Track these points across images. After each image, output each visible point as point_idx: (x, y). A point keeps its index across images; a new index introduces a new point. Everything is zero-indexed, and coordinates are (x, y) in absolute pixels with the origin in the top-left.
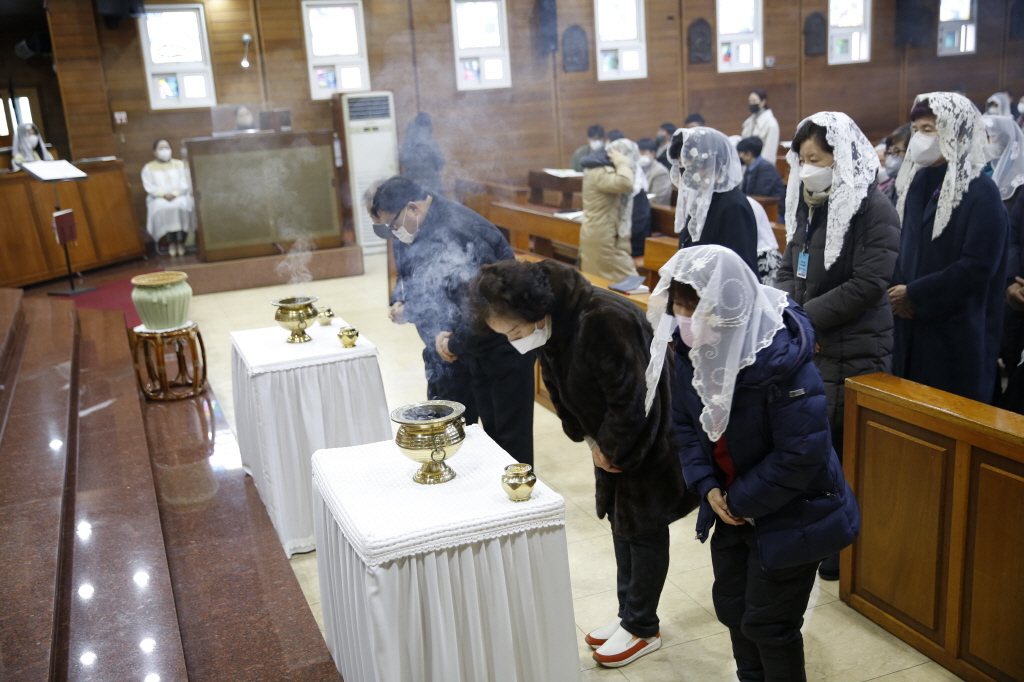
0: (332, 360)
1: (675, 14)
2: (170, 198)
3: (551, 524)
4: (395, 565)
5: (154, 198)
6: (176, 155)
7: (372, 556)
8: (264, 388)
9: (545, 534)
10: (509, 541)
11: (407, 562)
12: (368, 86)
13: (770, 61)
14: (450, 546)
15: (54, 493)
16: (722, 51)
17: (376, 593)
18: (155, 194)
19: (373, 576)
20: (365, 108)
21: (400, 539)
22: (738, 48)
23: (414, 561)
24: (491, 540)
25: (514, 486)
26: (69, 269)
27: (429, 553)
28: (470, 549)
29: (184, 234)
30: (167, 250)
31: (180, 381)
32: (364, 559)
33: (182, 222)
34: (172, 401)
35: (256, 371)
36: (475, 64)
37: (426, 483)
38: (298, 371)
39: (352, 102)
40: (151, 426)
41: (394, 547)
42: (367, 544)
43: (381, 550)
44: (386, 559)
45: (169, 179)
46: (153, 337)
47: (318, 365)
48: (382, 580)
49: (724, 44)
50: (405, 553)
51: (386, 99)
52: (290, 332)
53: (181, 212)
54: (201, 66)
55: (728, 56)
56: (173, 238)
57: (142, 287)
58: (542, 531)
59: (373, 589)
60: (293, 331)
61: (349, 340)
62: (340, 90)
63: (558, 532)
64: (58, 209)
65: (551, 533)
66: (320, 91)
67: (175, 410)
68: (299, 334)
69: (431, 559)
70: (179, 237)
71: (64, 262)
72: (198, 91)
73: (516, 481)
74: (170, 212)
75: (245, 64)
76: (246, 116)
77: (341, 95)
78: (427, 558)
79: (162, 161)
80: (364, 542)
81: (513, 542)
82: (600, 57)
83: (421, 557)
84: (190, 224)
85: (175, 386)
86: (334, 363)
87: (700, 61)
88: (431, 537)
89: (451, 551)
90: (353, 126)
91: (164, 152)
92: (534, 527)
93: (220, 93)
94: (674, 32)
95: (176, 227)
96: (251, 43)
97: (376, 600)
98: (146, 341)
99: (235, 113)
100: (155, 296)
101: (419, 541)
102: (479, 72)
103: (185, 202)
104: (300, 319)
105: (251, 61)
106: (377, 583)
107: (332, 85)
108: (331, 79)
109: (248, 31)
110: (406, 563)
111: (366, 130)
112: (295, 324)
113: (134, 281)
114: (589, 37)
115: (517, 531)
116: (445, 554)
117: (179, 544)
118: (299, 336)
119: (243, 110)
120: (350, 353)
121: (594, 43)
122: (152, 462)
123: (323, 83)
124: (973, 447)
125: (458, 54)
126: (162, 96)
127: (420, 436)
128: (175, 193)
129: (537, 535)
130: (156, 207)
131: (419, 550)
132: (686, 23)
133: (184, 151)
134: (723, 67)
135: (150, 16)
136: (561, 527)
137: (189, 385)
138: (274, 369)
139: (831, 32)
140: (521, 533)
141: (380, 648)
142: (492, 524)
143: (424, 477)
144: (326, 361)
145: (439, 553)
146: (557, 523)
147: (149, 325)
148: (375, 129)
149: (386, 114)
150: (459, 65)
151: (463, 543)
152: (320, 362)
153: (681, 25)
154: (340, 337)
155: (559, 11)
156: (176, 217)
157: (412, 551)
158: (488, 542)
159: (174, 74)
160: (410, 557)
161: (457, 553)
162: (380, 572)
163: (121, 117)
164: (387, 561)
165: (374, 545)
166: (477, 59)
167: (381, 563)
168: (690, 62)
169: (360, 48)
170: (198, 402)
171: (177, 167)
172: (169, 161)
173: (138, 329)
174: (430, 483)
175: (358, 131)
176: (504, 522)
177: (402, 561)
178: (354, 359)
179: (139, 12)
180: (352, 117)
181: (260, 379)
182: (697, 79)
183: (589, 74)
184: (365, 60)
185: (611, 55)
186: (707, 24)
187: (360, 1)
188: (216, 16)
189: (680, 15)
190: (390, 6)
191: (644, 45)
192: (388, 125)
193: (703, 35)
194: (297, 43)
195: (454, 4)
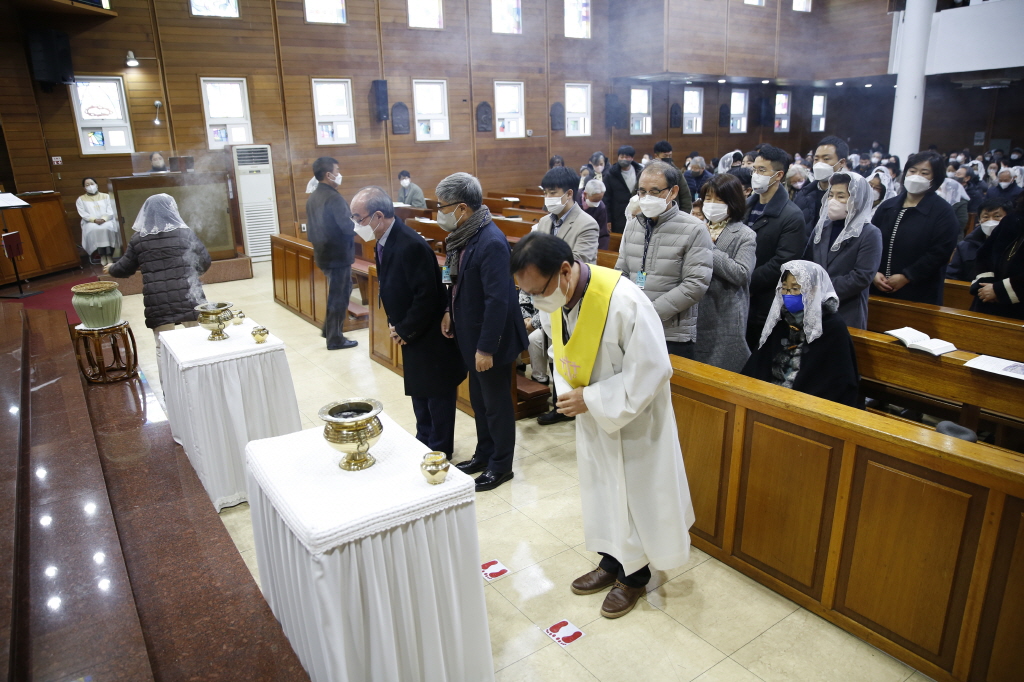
0: (248, 354)
1: (468, 98)
2: (100, 222)
3: (465, 501)
4: (337, 552)
5: (87, 222)
6: (102, 189)
7: (316, 546)
8: (193, 380)
9: (460, 510)
10: (431, 519)
11: (347, 547)
12: (252, 142)
13: (529, 132)
14: (383, 530)
15: (9, 477)
16: (498, 125)
17: (322, 577)
18: (88, 219)
19: (318, 562)
20: (251, 156)
21: (340, 529)
22: (509, 122)
23: (353, 546)
24: (416, 520)
25: (433, 473)
26: (18, 277)
27: (366, 537)
28: (400, 530)
29: (112, 249)
30: (100, 261)
31: (115, 366)
32: (309, 548)
33: (110, 240)
34: (110, 383)
35: (186, 366)
36: (330, 127)
37: (350, 470)
38: (221, 364)
39: (240, 151)
40: (94, 403)
41: (335, 536)
42: (312, 536)
43: (324, 540)
44: (329, 547)
45: (98, 207)
46: (91, 333)
47: (237, 359)
48: (326, 565)
49: (499, 119)
50: (346, 540)
51: (264, 151)
52: (210, 332)
53: (109, 232)
54: (122, 123)
55: (503, 127)
56: (103, 252)
57: (80, 294)
58: (457, 508)
59: (318, 573)
60: (213, 330)
61: (261, 338)
62: (231, 143)
63: (469, 507)
64: (6, 231)
65: (464, 509)
66: (216, 144)
67: (113, 391)
68: (218, 334)
69: (368, 543)
70: (109, 252)
71: (14, 272)
72: (120, 141)
73: (434, 468)
74: (100, 233)
75: (157, 122)
76: (159, 160)
77: (232, 146)
78: (364, 542)
79: (91, 194)
80: (308, 534)
81: (434, 519)
82: (417, 124)
83: (359, 542)
84: (117, 242)
85: (112, 370)
86: (250, 356)
87: (485, 131)
88: (367, 524)
89: (384, 534)
90: (241, 170)
91: (92, 187)
92: (451, 505)
93: (138, 143)
94: (468, 110)
95: (105, 244)
96: (161, 107)
97: (322, 583)
98: (85, 337)
99: (151, 157)
100: (92, 301)
101: (357, 528)
102: (333, 133)
103: (112, 225)
104: (219, 321)
105: (160, 120)
106: (322, 568)
107: (224, 139)
108: (223, 135)
109: (160, 98)
110: (345, 548)
111: (251, 172)
112: (215, 325)
113: (73, 289)
114: (410, 111)
115: (438, 511)
116: (379, 537)
117: (125, 509)
118: (218, 335)
119: (157, 155)
120: (262, 349)
121: (413, 115)
122: (95, 432)
123: (218, 138)
124: (747, 410)
125: (317, 120)
126: (90, 145)
127: (345, 432)
128: (105, 219)
129: (454, 511)
130: (88, 229)
131: (357, 536)
132: (475, 105)
133: (110, 186)
134: (500, 135)
135: (80, 85)
136: (472, 502)
137: (124, 369)
138: (200, 363)
139: (567, 115)
140: (441, 512)
141: (326, 621)
142: (418, 507)
143: (349, 463)
144: (243, 355)
145: (374, 536)
146: (469, 500)
147: (87, 324)
148: (258, 172)
149: (265, 161)
150: (318, 128)
151: (393, 525)
152: (239, 356)
153: (472, 105)
154: (254, 335)
155: (389, 92)
156: (105, 236)
157: (351, 538)
158: (414, 522)
159: (100, 128)
160: (349, 543)
161: (389, 535)
162: (324, 559)
163: (57, 160)
164: (330, 548)
165: (318, 536)
166: (332, 123)
167: (324, 550)
168: (478, 130)
169: (245, 111)
170: (131, 383)
171: (104, 198)
172: (96, 193)
173: (78, 328)
174: (354, 470)
175: (244, 173)
176: (427, 504)
177: (342, 547)
178: (267, 352)
179: (70, 80)
180: (241, 163)
181: (189, 372)
182: (483, 142)
183: (410, 136)
184: (249, 122)
185: (425, 124)
186: (489, 106)
187: (244, 80)
188: (132, 86)
189: (471, 99)
190: (267, 83)
191: (447, 118)
192: (267, 169)
193: (486, 113)
194: (197, 108)
195: (314, 84)
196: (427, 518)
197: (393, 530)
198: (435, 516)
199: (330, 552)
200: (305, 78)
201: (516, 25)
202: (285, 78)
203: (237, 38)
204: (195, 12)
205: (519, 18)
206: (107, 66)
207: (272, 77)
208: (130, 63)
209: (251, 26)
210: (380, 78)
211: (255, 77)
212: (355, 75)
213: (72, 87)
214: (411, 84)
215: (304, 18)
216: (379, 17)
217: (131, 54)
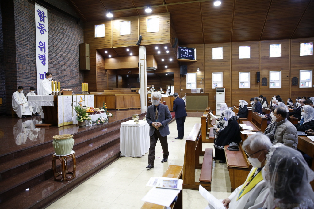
1: (289, 76)
12: (221, 87)
16: (301, 83)
20: (220, 90)
22: (305, 83)
39: (217, 89)
51: (224, 89)
54: (195, 82)
62: (217, 87)
64: (164, 101)
66: (213, 87)
72: (194, 86)
75: (201, 82)
82: (270, 83)
83: (125, 126)
87: (295, 85)
89: (128, 126)
90: (217, 93)
93: (197, 87)
94: (289, 79)
96: (203, 79)
102: (244, 85)
109: (203, 77)
111: (219, 94)
114: (268, 80)
121: (269, 81)
123: (215, 86)
125: (240, 82)
126: (188, 87)
132: (291, 78)
134: (301, 86)
135: (189, 75)
145: (127, 126)
148: (221, 94)
149: (223, 92)
150: (240, 84)
153: (290, 78)
159: (191, 83)
163: (182, 90)
166: (244, 83)
168: (292, 85)
169: (221, 80)
175: (218, 94)
177: (123, 126)
180: (217, 92)
182: (294, 89)
183: (267, 87)
184: (222, 82)
185: (273, 84)
186: (297, 78)
187: (222, 73)
188: (198, 75)
189: (290, 76)
190: (227, 74)
191: (281, 82)
192: (223, 93)
193: (296, 80)
194: (210, 79)
195: (240, 73)
196: (133, 126)
197: (129, 126)
198: (134, 127)
199: (122, 126)
200: (237, 72)
201: (311, 53)
202: (232, 72)
203: (221, 64)
204: (213, 59)
205: (312, 51)
206: (193, 71)
207: (229, 72)
208: (198, 70)
209: (225, 61)
210: (259, 71)
211: (225, 72)
212: (251, 71)
213: (187, 75)
214: (269, 72)
215: (239, 58)
216: (260, 56)
217: (198, 68)
